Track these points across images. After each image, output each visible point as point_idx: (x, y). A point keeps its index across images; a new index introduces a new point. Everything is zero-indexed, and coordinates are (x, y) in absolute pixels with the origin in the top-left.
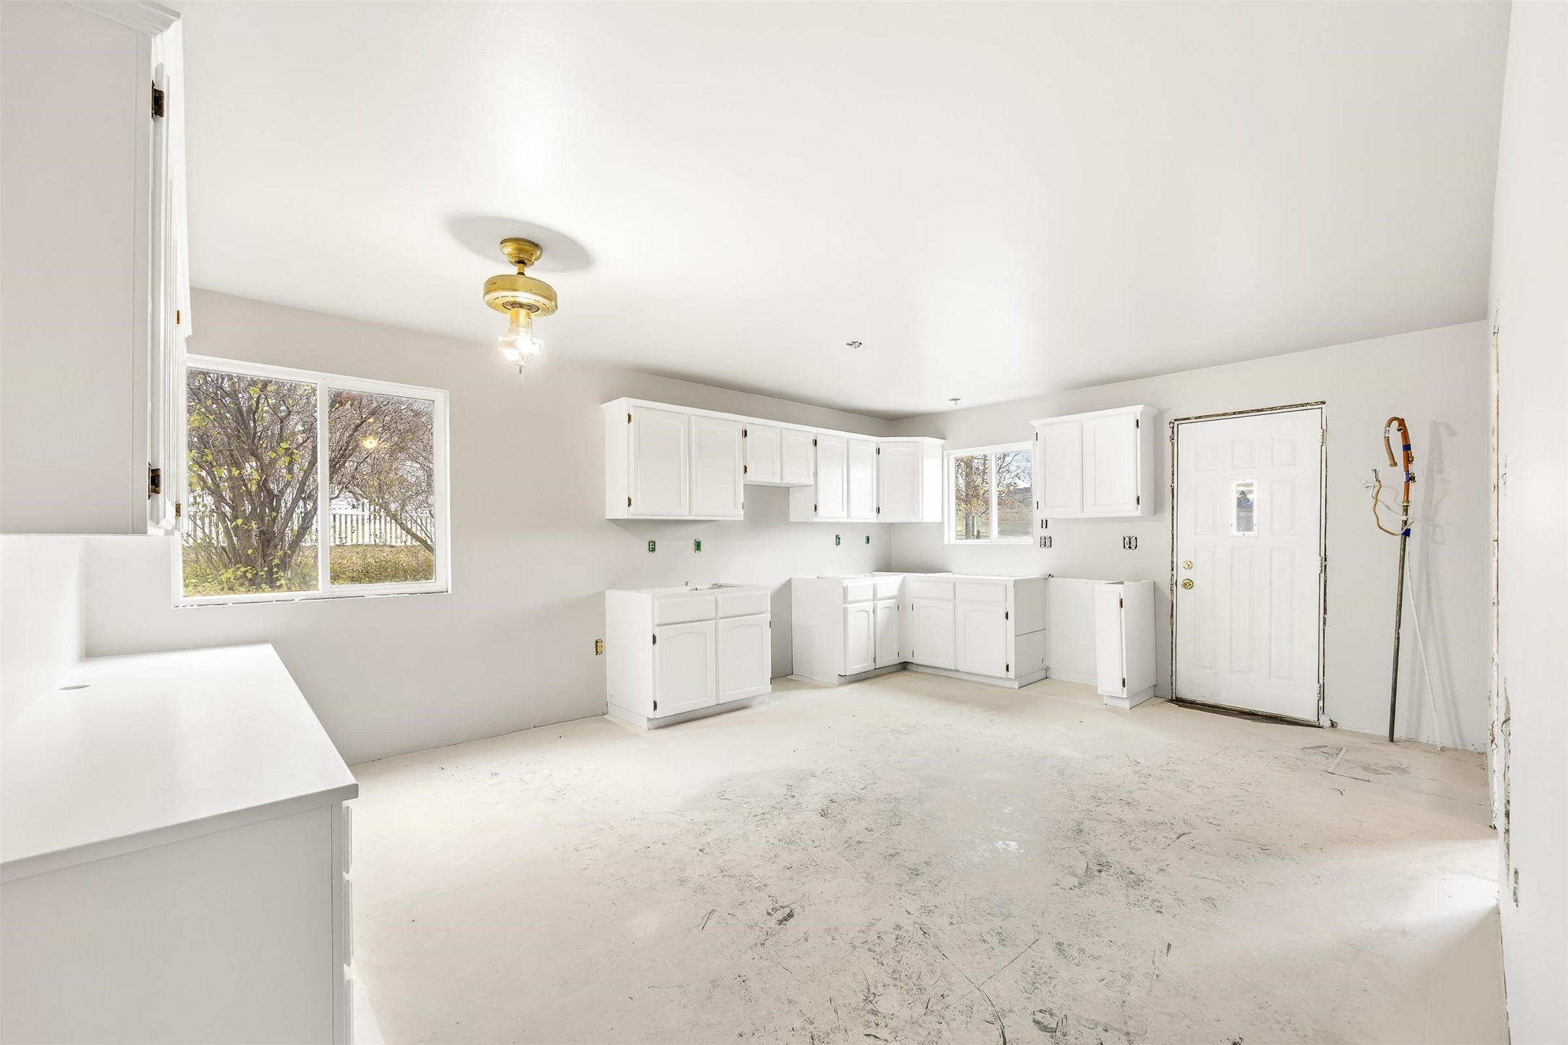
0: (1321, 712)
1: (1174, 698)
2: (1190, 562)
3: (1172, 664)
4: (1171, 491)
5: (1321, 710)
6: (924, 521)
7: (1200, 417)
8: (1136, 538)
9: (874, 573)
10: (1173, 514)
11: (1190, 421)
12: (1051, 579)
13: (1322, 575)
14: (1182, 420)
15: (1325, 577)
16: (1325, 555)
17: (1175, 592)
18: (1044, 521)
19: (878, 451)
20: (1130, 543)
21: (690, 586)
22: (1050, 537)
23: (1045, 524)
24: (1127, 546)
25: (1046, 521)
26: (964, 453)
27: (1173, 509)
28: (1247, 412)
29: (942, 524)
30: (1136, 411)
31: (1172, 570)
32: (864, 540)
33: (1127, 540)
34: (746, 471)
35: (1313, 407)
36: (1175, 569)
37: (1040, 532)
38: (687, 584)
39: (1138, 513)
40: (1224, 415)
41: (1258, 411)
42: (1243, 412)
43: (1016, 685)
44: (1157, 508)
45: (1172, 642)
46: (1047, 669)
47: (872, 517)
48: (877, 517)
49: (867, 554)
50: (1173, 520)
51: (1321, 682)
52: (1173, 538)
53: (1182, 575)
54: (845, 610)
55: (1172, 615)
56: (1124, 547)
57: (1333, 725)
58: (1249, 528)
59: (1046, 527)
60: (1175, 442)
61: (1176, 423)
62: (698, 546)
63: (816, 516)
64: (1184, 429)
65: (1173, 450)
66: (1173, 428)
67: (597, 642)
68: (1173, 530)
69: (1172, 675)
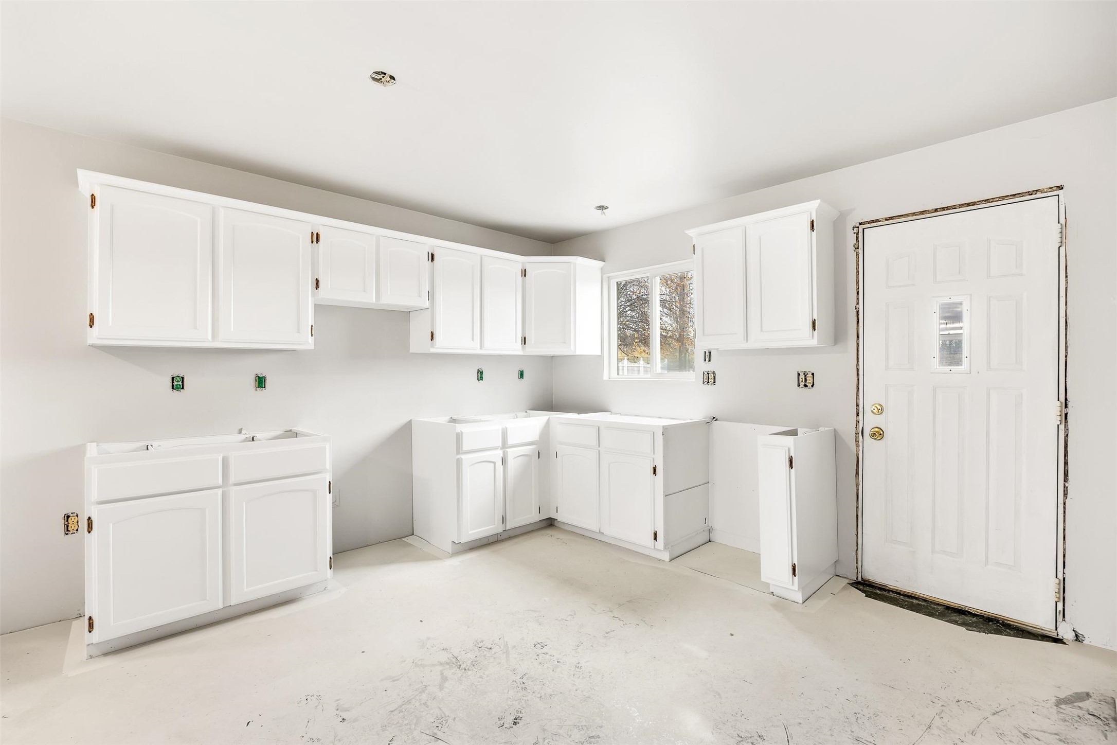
0: (1060, 617)
1: (860, 579)
2: (881, 405)
3: (857, 535)
4: (855, 314)
5: (1061, 614)
6: (577, 353)
7: (891, 218)
8: (813, 374)
9: (528, 411)
10: (858, 344)
11: (879, 224)
12: (715, 423)
13: (1062, 427)
14: (869, 222)
15: (1066, 429)
16: (1066, 399)
17: (861, 444)
18: (707, 354)
19: (524, 273)
20: (806, 380)
21: (247, 434)
22: (714, 373)
23: (708, 356)
24: (802, 384)
25: (710, 353)
26: (624, 276)
27: (858, 337)
28: (954, 207)
29: (601, 357)
30: (811, 208)
31: (858, 415)
32: (517, 375)
33: (802, 376)
34: (317, 286)
35: (1045, 195)
36: (861, 414)
37: (702, 366)
38: (240, 432)
39: (814, 342)
40: (922, 213)
41: (969, 205)
42: (947, 208)
43: (666, 557)
44: (838, 337)
45: (857, 508)
46: (710, 530)
47: (516, 349)
48: (523, 349)
49: (522, 390)
50: (858, 351)
51: (1060, 576)
52: (858, 375)
53: (870, 422)
54: (459, 463)
55: (857, 473)
56: (799, 386)
57: (1078, 638)
58: (958, 362)
59: (710, 361)
60: (861, 251)
61: (861, 227)
62: (261, 382)
63: (432, 346)
64: (871, 234)
65: (858, 261)
66: (858, 233)
67: (68, 517)
68: (858, 364)
69: (857, 550)
